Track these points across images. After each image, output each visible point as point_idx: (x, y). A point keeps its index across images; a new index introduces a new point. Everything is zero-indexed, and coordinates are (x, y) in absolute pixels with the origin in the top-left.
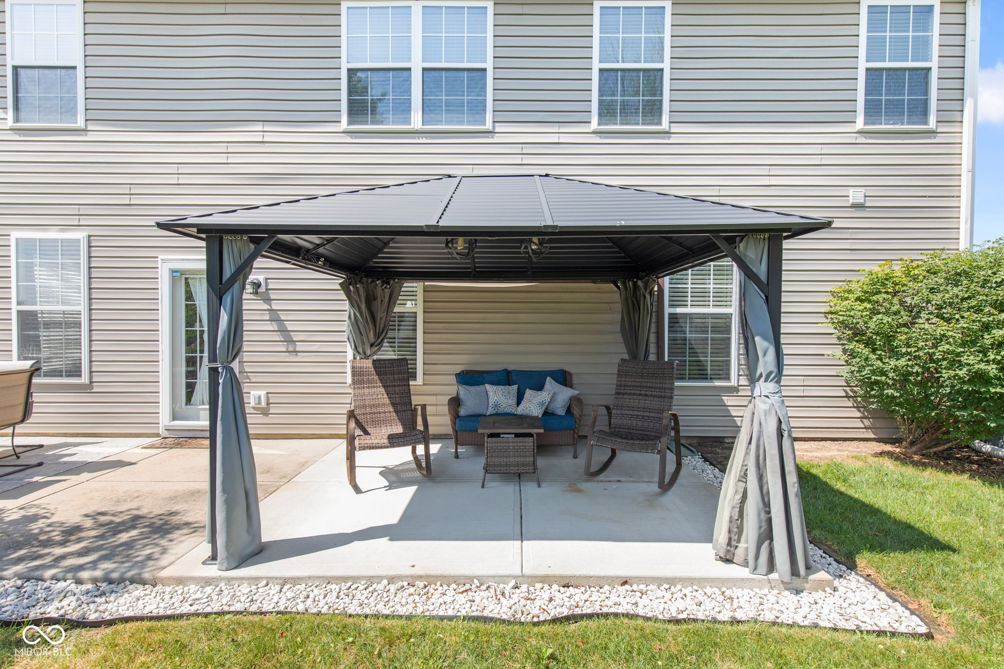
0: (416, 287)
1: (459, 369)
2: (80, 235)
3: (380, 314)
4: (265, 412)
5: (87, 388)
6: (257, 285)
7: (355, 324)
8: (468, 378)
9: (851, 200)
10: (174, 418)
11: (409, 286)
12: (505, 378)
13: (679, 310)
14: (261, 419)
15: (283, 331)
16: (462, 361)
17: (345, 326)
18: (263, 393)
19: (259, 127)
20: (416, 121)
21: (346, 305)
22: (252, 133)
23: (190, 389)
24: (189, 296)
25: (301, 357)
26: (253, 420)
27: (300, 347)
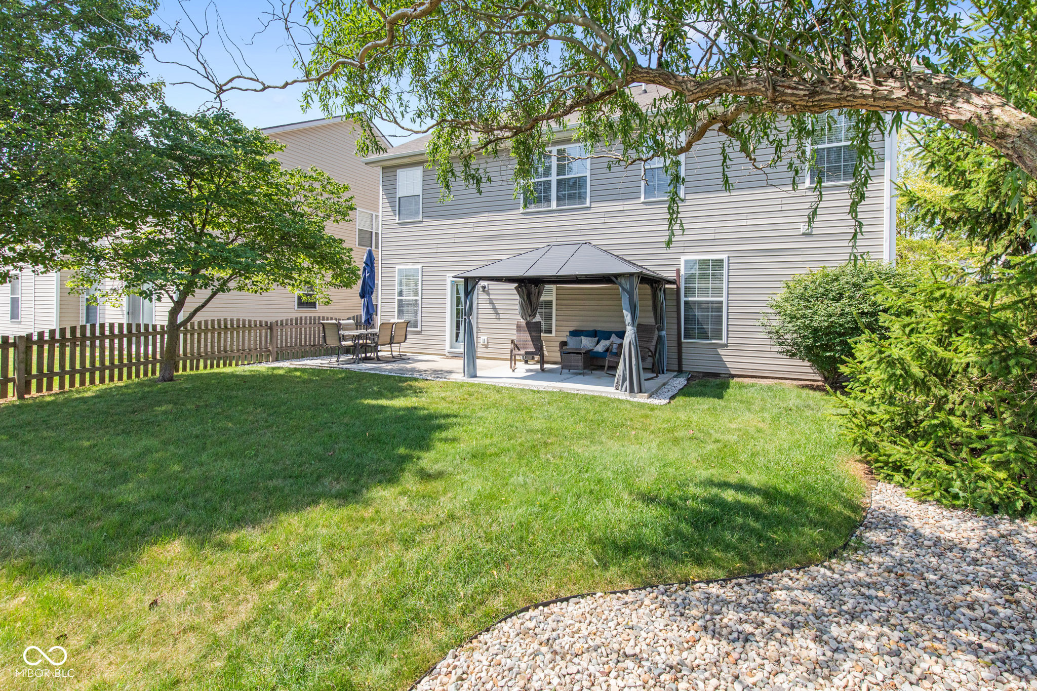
0: (553, 287)
1: (572, 329)
2: (419, 266)
3: (534, 300)
4: (486, 347)
5: (419, 333)
6: (484, 287)
7: (522, 306)
8: (575, 333)
9: (802, 231)
10: (451, 347)
11: (547, 286)
12: (594, 334)
13: (690, 299)
14: (484, 350)
15: (495, 309)
16: (574, 326)
17: (518, 307)
18: (486, 338)
19: (486, 214)
20: (554, 205)
21: (518, 297)
22: (483, 217)
23: (457, 335)
24: (458, 292)
25: (502, 321)
26: (480, 351)
27: (501, 316)
